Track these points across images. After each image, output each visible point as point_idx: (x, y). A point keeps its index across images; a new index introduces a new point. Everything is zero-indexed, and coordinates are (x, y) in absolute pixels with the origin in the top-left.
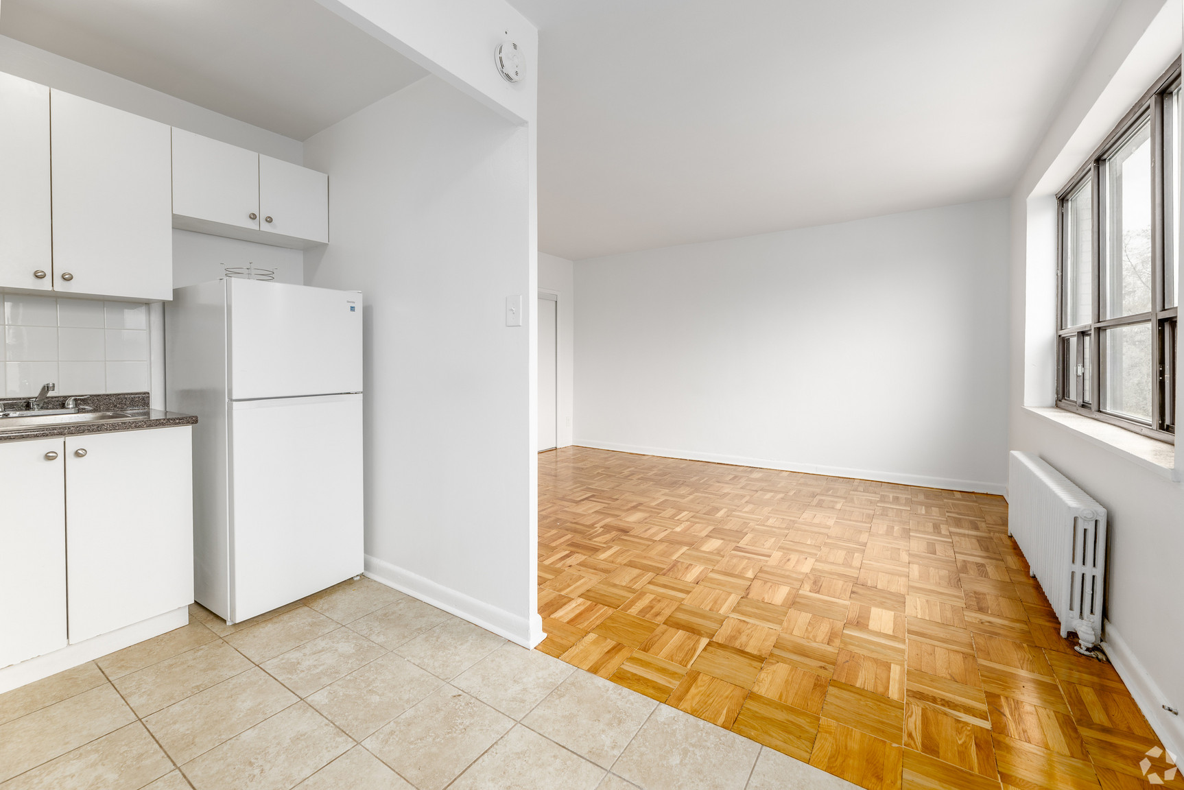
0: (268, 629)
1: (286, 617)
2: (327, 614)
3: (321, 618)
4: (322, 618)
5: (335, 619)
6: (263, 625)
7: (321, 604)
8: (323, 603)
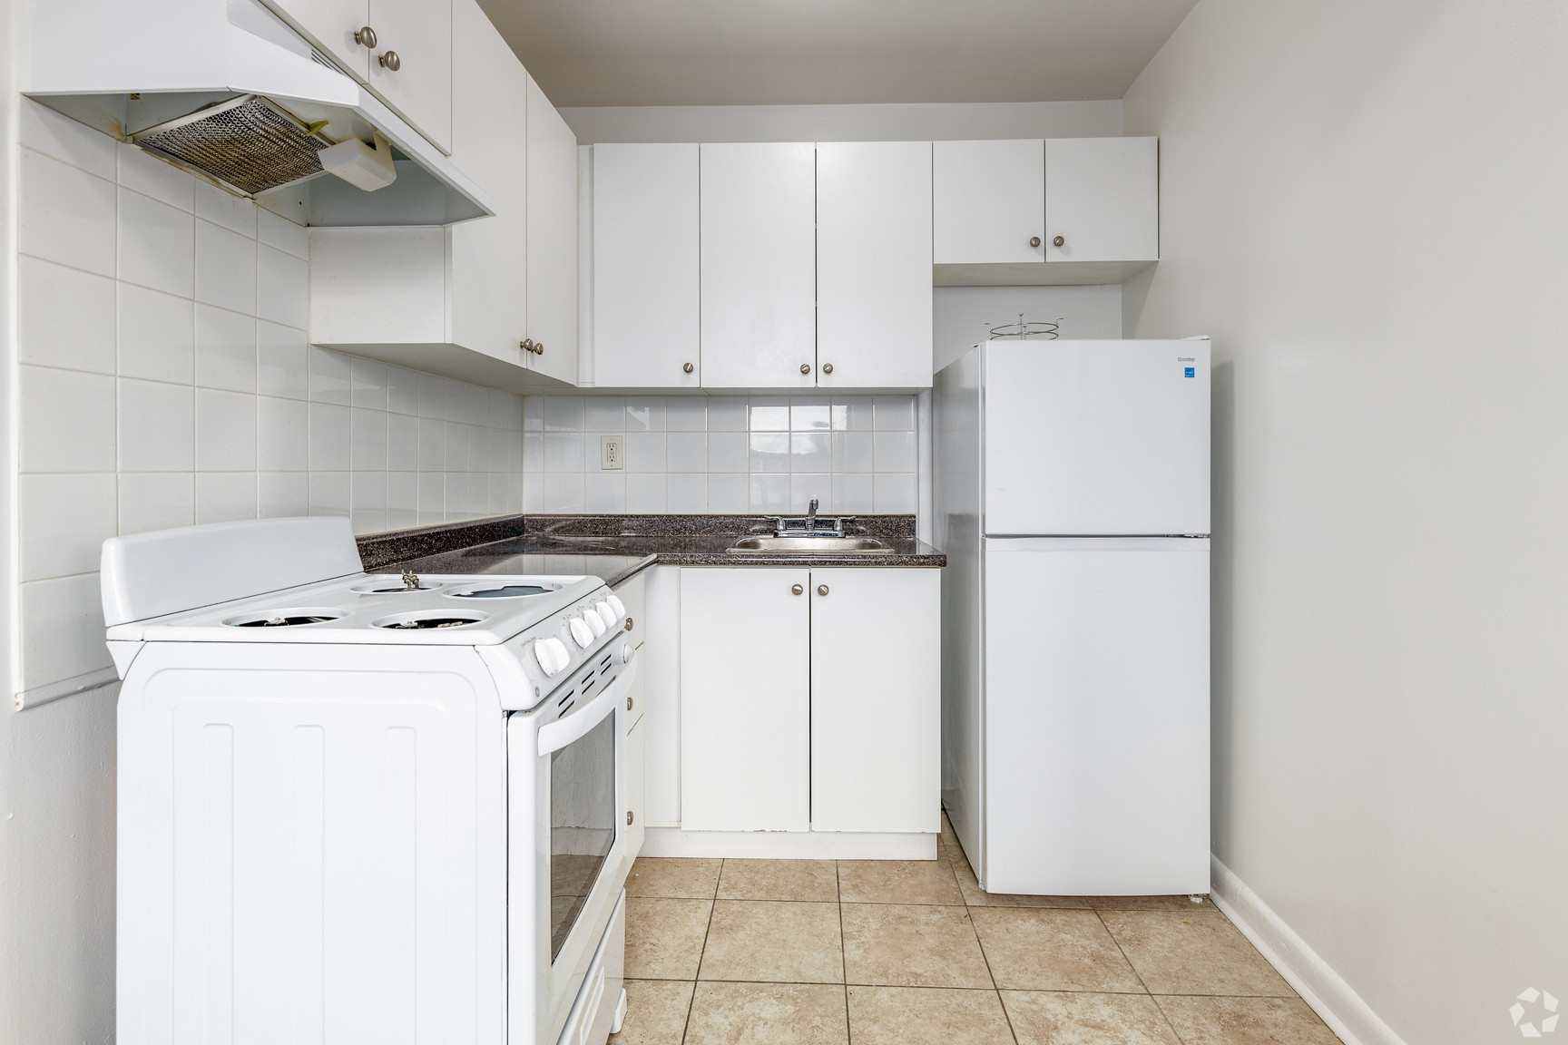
0: (1028, 926)
1: (1060, 918)
2: (1126, 950)
3: (1114, 954)
4: (1117, 954)
5: (1138, 968)
6: (1025, 915)
7: (1121, 923)
8: (1125, 924)
